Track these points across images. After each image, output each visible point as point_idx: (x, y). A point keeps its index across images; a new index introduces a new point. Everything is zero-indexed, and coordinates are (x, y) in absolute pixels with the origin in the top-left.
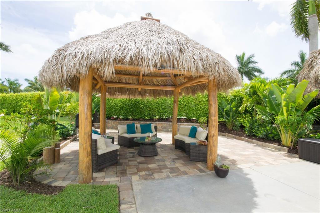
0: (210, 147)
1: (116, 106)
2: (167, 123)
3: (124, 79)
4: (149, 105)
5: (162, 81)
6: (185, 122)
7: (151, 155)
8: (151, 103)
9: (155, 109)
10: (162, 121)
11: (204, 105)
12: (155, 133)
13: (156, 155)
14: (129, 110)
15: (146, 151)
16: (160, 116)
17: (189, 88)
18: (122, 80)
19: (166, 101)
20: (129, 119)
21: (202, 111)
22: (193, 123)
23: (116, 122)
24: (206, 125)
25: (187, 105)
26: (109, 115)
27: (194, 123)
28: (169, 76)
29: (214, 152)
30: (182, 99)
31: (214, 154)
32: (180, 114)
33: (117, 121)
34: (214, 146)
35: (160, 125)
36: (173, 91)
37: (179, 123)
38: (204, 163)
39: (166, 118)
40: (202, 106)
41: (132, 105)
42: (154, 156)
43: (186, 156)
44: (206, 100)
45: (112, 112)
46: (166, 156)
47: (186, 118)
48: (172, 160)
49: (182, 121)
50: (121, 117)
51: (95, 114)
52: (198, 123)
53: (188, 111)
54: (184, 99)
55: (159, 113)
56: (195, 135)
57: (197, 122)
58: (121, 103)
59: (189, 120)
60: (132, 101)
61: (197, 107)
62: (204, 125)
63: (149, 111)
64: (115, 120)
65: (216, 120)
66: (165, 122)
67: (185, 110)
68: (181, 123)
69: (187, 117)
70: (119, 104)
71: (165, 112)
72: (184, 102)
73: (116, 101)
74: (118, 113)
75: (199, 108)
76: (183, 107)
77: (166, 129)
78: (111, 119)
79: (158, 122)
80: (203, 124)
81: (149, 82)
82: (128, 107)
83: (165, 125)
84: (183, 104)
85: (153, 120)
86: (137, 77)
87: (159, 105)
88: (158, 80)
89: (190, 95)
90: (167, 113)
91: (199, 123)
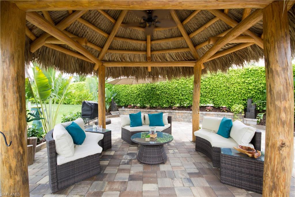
0: (273, 171)
1: (133, 94)
2: (188, 112)
3: (128, 56)
4: (167, 90)
5: (177, 55)
6: (211, 111)
7: (154, 163)
8: (169, 89)
9: (174, 96)
10: (182, 110)
11: (240, 88)
12: (167, 126)
13: (163, 163)
14: (146, 97)
15: (148, 155)
16: (181, 104)
17: (218, 61)
18: (125, 58)
19: (187, 86)
20: (146, 107)
21: (237, 96)
22: (223, 111)
23: (132, 110)
24: (243, 114)
25: (214, 89)
26: (126, 103)
27: (225, 112)
28: (186, 46)
29: (283, 184)
30: (208, 82)
31: (282, 188)
32: (206, 101)
33: (134, 109)
34: (284, 169)
35: (179, 114)
36: (193, 67)
37: (204, 112)
38: (250, 192)
39: (188, 105)
40: (236, 90)
41: (148, 91)
42: (159, 164)
43: (214, 168)
44: (242, 81)
45: (129, 100)
46: (179, 164)
47: (213, 105)
48: (188, 177)
49: (208, 109)
50: (138, 105)
51: (112, 102)
52: (231, 112)
53: (215, 97)
54: (210, 82)
55: (178, 100)
56: (229, 134)
57: (229, 110)
58: (137, 90)
59: (217, 109)
60: (149, 87)
61: (229, 91)
62: (240, 115)
63: (167, 97)
64: (132, 108)
65: (290, 107)
66: (185, 110)
67: (212, 95)
68: (207, 112)
69: (215, 104)
70: (135, 91)
71: (186, 98)
72: (210, 86)
73: (132, 88)
74: (135, 100)
75: (232, 93)
76: (209, 92)
77: (187, 119)
78: (128, 107)
79: (178, 110)
80: (238, 114)
81: (161, 60)
82: (144, 94)
83: (186, 114)
84: (209, 88)
85: (172, 108)
86: (144, 53)
87: (179, 91)
88: (171, 54)
89: (219, 72)
90: (189, 100)
91: (233, 112)
